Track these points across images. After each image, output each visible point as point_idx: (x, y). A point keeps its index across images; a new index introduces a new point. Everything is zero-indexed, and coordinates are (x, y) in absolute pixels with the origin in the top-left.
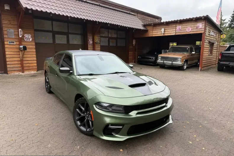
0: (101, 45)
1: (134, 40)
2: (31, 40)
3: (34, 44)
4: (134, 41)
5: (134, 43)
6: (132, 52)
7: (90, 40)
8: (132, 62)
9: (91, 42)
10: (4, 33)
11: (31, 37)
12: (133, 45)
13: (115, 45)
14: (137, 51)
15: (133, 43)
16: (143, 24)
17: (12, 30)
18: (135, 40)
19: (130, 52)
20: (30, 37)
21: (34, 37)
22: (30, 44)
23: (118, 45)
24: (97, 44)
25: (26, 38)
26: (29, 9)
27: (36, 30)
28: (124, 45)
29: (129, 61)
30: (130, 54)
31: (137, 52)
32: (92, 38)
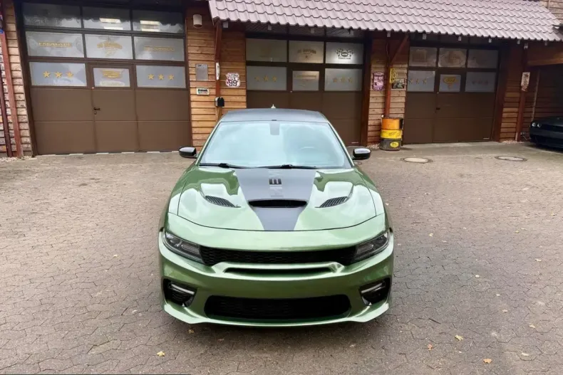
0: (410, 89)
1: (524, 74)
2: (238, 84)
3: (243, 92)
4: (527, 76)
5: (525, 80)
6: (516, 110)
7: (375, 78)
8: (514, 139)
9: (380, 84)
10: (190, 73)
11: (240, 78)
12: (521, 87)
13: (456, 88)
14: (535, 104)
15: (522, 83)
16: (558, 23)
17: (204, 66)
18: (529, 74)
19: (505, 110)
20: (237, 79)
21: (245, 79)
22: (236, 92)
23: (469, 88)
24: (397, 87)
25: (229, 80)
26: (223, 21)
27: (249, 63)
28: (490, 88)
29: (502, 135)
30: (504, 115)
31: (533, 110)
32: (382, 74)
